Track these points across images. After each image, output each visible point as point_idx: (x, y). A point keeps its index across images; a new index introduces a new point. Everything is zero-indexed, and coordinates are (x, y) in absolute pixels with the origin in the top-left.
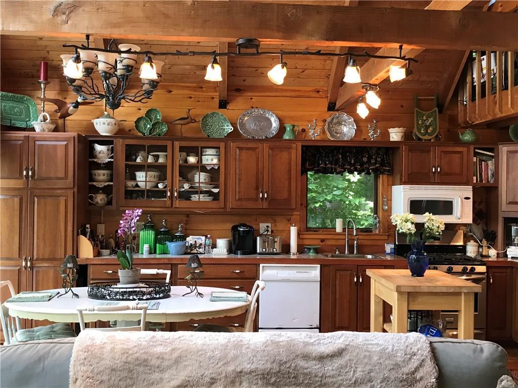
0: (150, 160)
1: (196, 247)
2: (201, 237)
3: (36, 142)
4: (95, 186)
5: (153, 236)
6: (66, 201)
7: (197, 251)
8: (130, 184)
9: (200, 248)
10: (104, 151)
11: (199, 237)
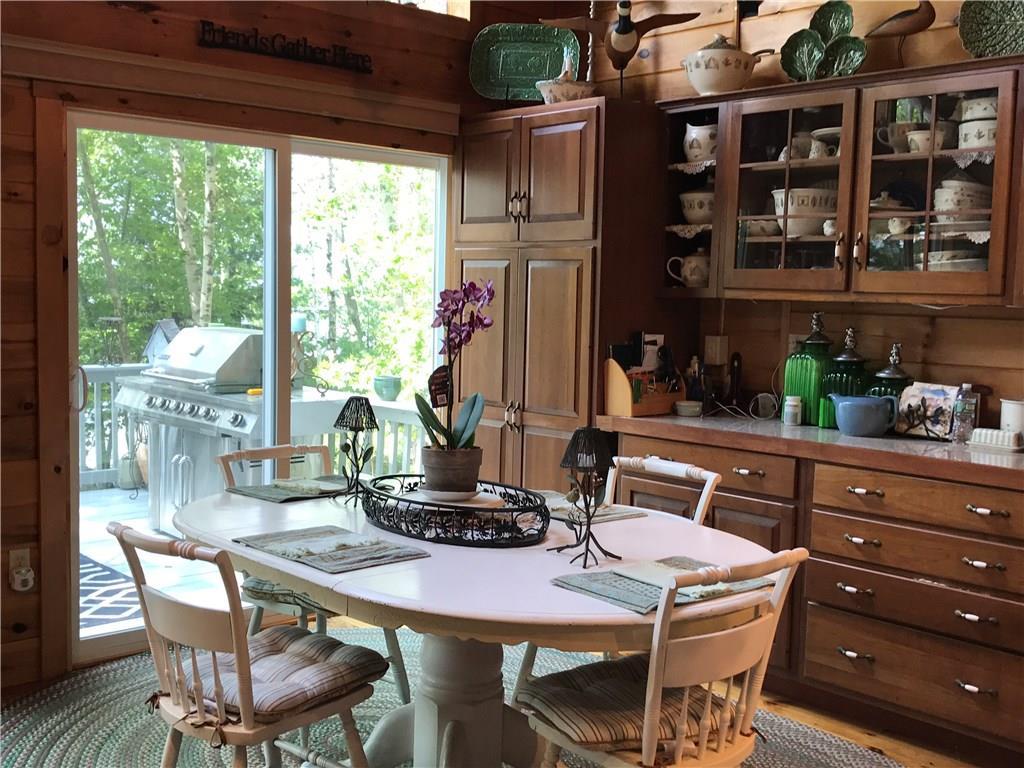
0: (815, 152)
1: (924, 418)
2: (947, 388)
3: (533, 131)
4: (675, 234)
5: (814, 373)
6: (579, 271)
7: (927, 430)
8: (756, 223)
9: (936, 422)
10: (702, 142)
11: (939, 387)
